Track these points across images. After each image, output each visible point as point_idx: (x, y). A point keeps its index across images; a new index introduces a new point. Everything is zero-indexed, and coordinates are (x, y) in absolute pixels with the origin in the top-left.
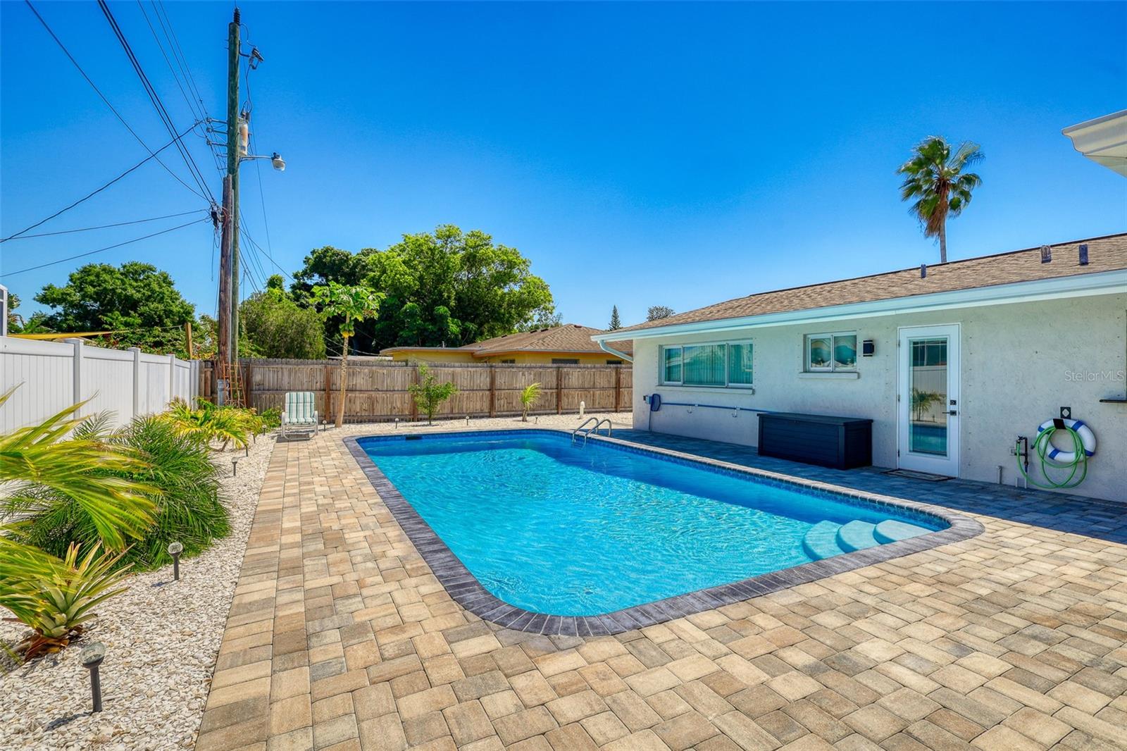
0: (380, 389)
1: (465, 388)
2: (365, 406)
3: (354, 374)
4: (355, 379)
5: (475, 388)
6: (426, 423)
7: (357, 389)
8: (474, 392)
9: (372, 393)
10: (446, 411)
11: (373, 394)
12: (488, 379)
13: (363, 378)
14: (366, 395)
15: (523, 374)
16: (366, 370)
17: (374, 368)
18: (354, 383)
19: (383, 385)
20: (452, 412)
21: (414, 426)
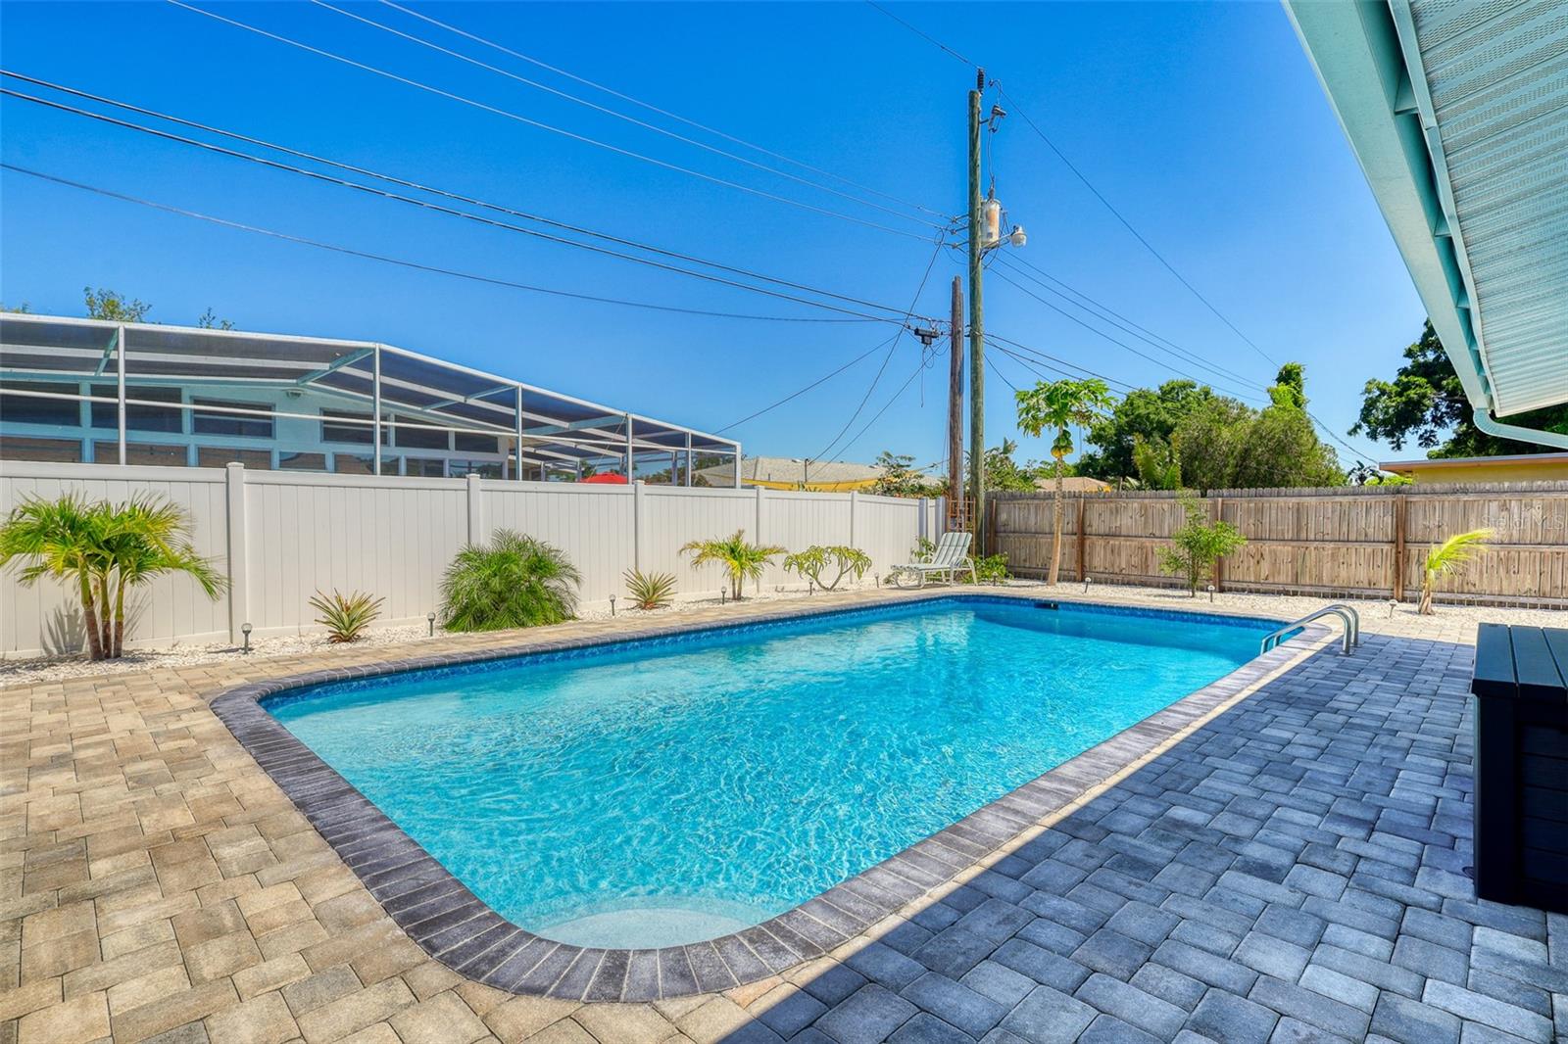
0: (1157, 535)
1: (1326, 538)
2: (1135, 560)
3: (1117, 511)
4: (1119, 519)
5: (1353, 537)
6: (1185, 593)
7: (1123, 533)
8: (1350, 545)
9: (1144, 539)
10: (1282, 579)
11: (1148, 542)
12: (1388, 519)
13: (1131, 517)
14: (1135, 543)
15: (1505, 507)
16: (1136, 505)
17: (1146, 501)
18: (1118, 525)
19: (1161, 528)
20: (1296, 583)
21: (1160, 596)
